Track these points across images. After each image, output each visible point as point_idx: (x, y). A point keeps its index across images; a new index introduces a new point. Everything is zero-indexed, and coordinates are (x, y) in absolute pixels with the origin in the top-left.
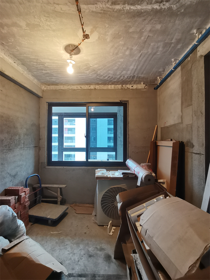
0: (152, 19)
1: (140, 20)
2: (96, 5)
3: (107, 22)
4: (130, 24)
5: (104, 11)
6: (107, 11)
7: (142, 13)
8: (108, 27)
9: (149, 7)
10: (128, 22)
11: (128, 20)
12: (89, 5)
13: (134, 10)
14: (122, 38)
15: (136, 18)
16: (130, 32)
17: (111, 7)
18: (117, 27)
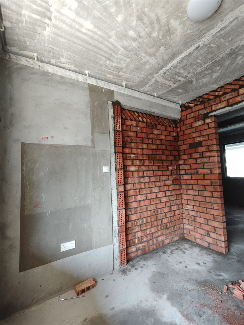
0: (159, 64)
1: (166, 58)
2: (213, 34)
3: (192, 34)
4: (170, 50)
5: (202, 38)
6: (199, 40)
7: (171, 60)
8: (186, 31)
9: (170, 65)
10: (172, 50)
11: (174, 51)
12: (219, 30)
13: (179, 56)
14: (160, 37)
15: (170, 56)
16: (162, 47)
17: (199, 44)
18: (178, 40)
